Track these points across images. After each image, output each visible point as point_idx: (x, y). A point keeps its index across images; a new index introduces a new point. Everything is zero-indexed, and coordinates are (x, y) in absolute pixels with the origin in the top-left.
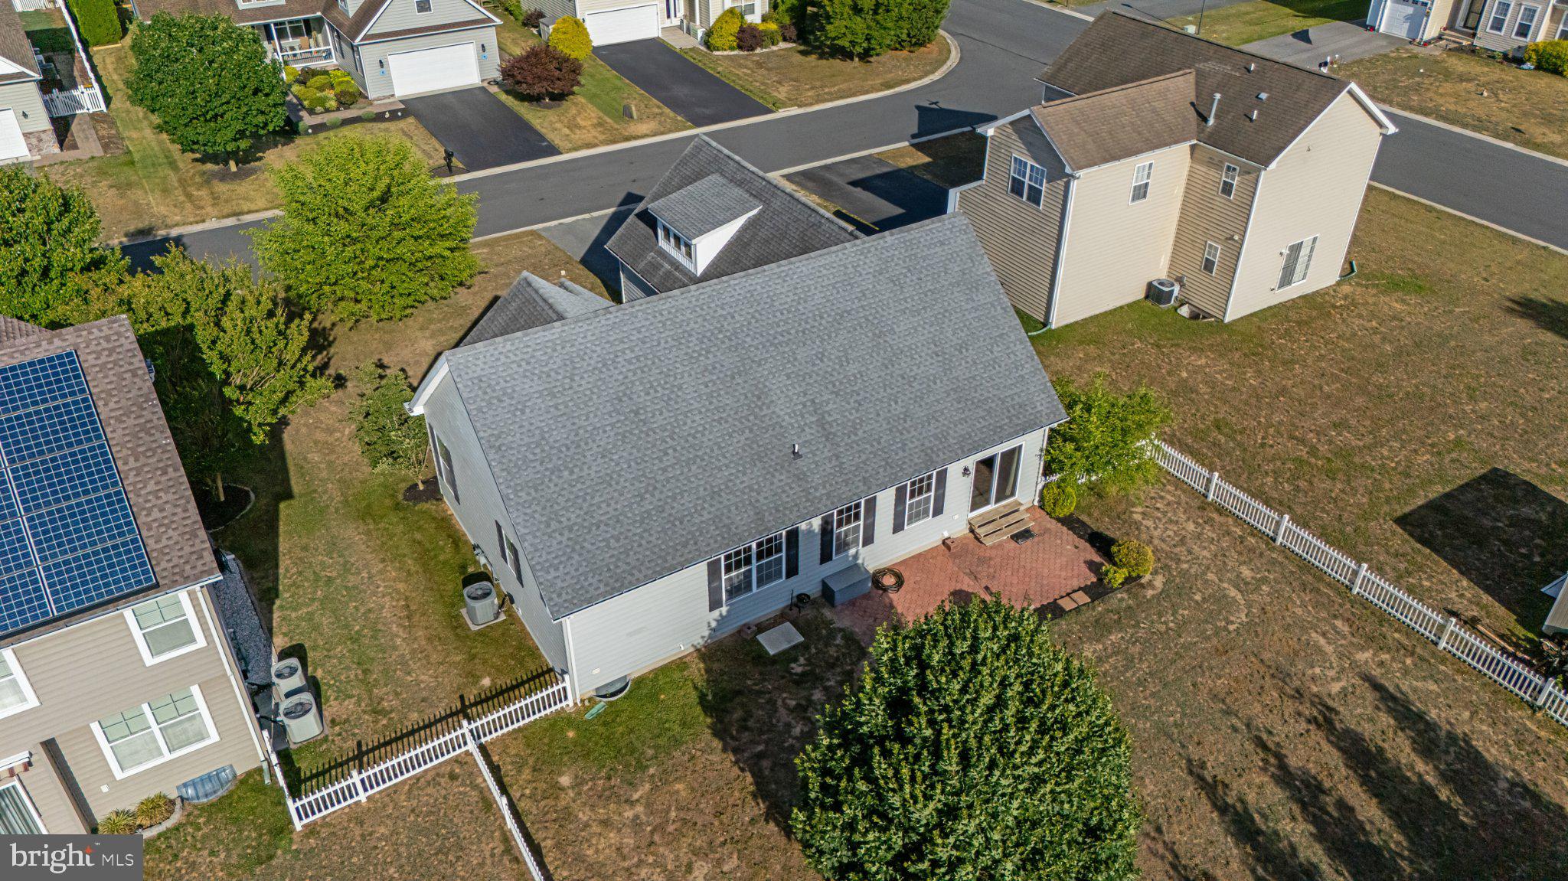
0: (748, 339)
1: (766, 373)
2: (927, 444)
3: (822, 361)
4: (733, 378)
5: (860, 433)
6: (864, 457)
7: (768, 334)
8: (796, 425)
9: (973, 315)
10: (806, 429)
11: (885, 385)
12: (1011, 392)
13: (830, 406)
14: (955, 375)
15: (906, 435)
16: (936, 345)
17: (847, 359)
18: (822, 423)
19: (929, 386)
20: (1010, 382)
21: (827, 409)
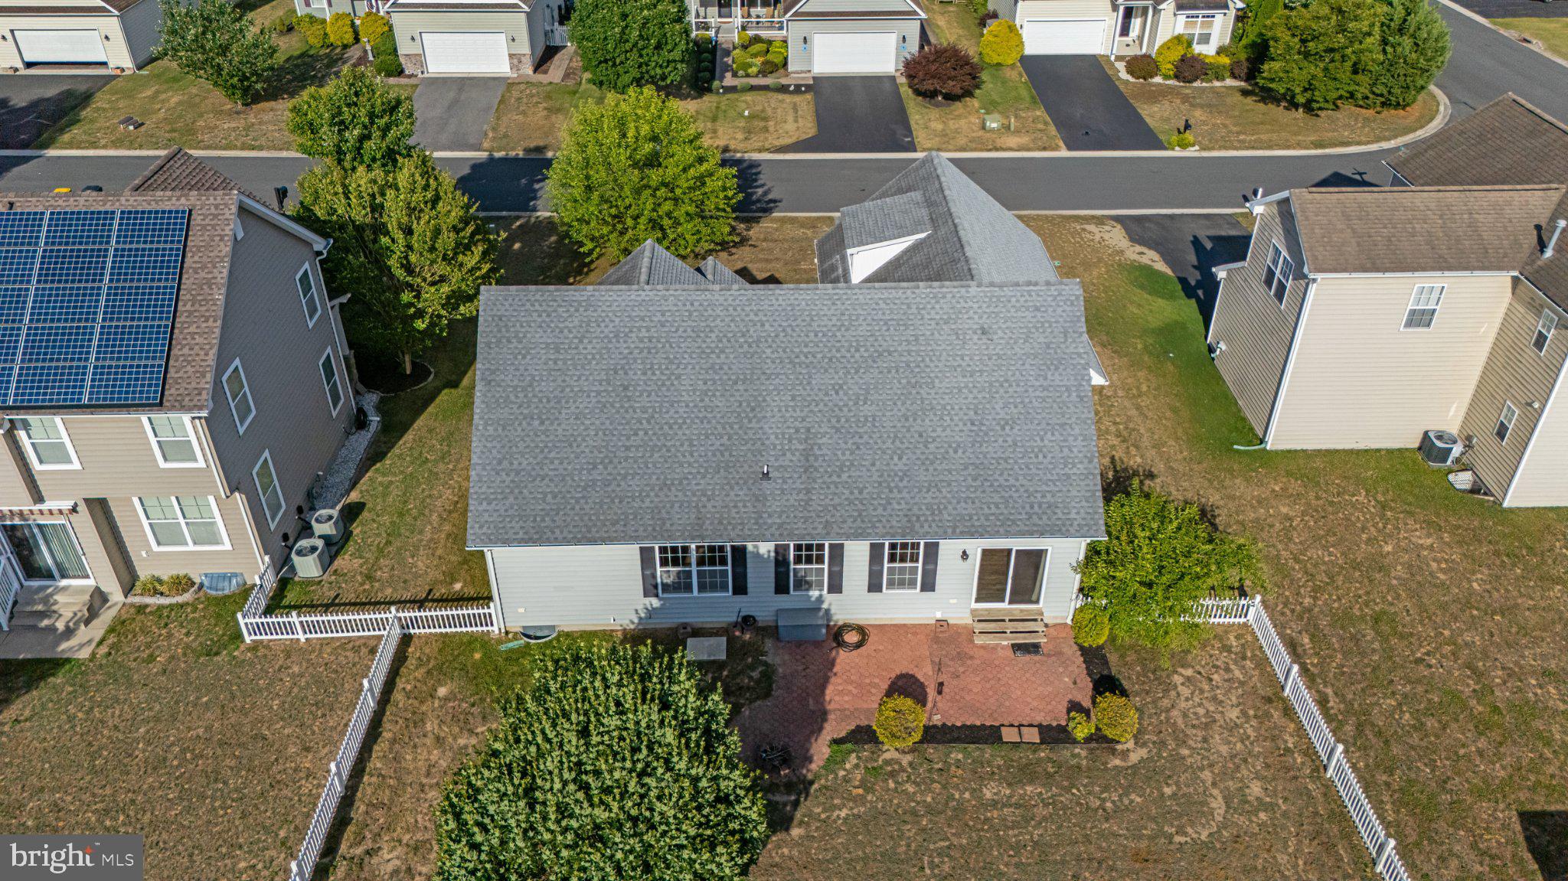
0: (768, 351)
1: (771, 388)
2: (915, 510)
3: (837, 393)
4: (736, 383)
5: (844, 476)
6: (837, 501)
7: (792, 351)
8: (779, 447)
9: (1038, 393)
10: (788, 454)
11: (896, 436)
12: (1045, 488)
13: (824, 440)
14: (984, 449)
15: (895, 494)
16: (976, 413)
17: (866, 399)
18: (807, 454)
19: (947, 452)
20: (1049, 476)
21: (820, 442)
